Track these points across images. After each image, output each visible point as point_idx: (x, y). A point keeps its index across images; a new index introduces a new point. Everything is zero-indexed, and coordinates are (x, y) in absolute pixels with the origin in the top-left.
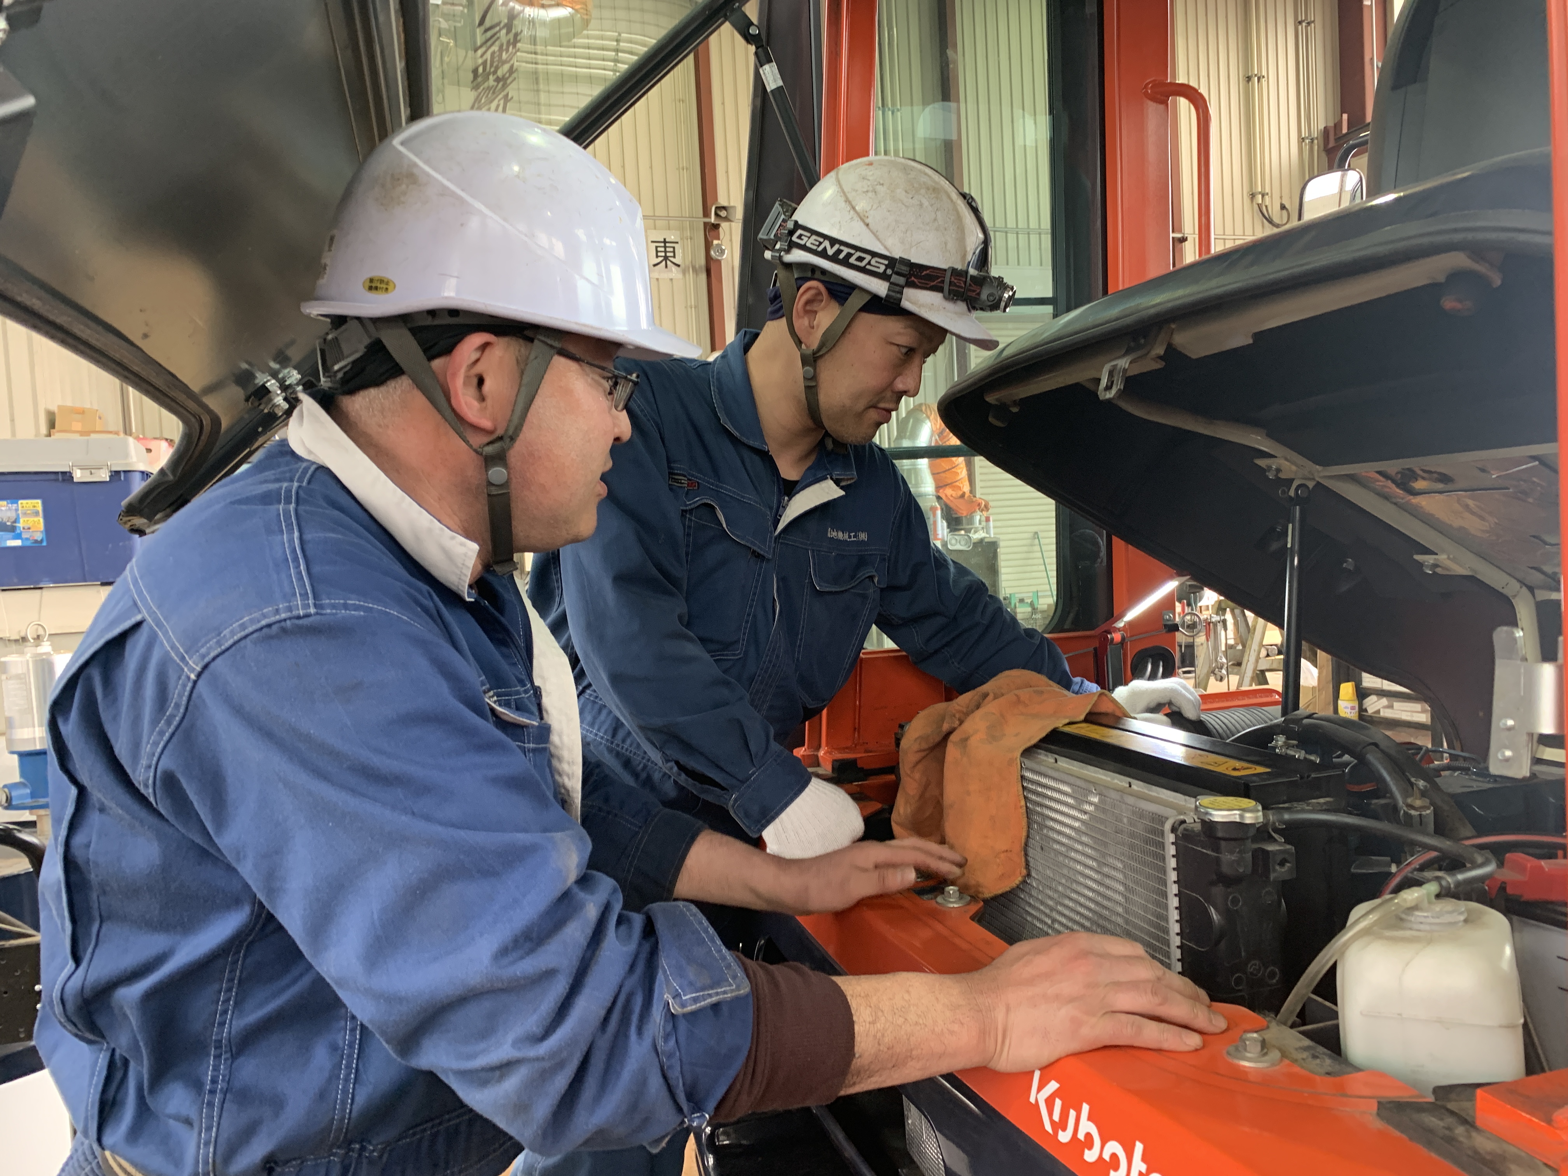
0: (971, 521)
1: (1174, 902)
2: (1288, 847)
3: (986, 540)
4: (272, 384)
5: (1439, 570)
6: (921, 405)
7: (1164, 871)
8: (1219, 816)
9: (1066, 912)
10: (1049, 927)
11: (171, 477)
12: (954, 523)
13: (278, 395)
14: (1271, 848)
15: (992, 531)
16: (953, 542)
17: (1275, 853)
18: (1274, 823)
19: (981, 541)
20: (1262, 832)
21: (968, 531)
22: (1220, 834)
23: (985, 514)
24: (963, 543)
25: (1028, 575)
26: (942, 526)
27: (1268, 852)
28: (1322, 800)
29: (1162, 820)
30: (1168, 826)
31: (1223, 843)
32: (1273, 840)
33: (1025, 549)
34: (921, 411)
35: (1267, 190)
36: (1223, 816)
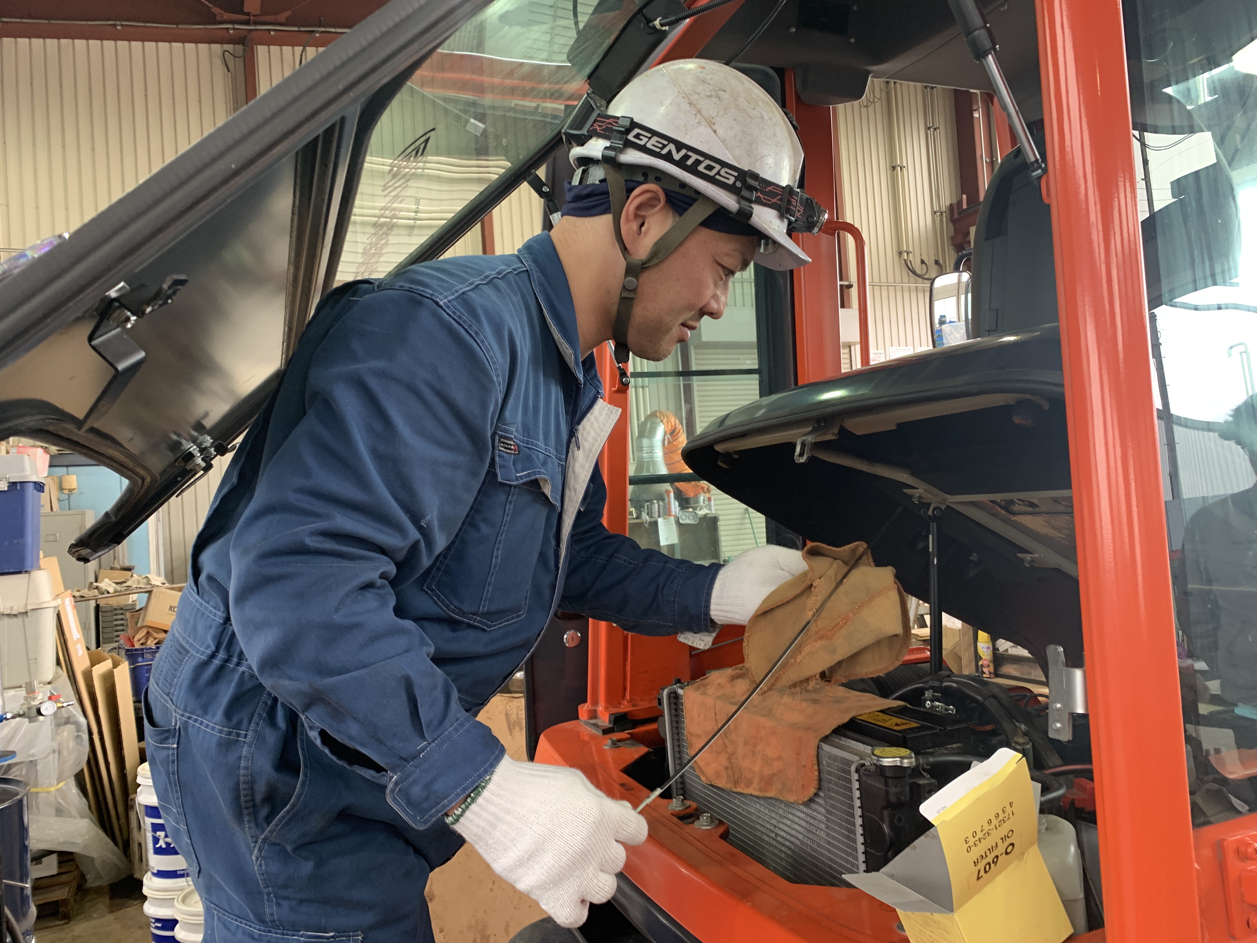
0: (697, 502)
1: (859, 821)
2: (933, 781)
3: (709, 516)
4: (194, 449)
5: (1034, 564)
6: (656, 412)
7: (851, 798)
8: (887, 762)
9: (785, 828)
10: (774, 839)
11: (114, 519)
12: (684, 503)
13: (199, 457)
14: (921, 782)
15: (713, 508)
16: (684, 517)
17: (924, 785)
18: (923, 765)
19: (705, 515)
20: (915, 771)
21: (695, 509)
22: (888, 774)
23: (707, 495)
24: (691, 518)
25: (741, 542)
26: (675, 505)
27: (919, 785)
28: (954, 746)
29: (849, 763)
30: (853, 769)
31: (890, 781)
32: (921, 776)
33: (739, 521)
34: (656, 416)
35: (911, 249)
36: (889, 762)
